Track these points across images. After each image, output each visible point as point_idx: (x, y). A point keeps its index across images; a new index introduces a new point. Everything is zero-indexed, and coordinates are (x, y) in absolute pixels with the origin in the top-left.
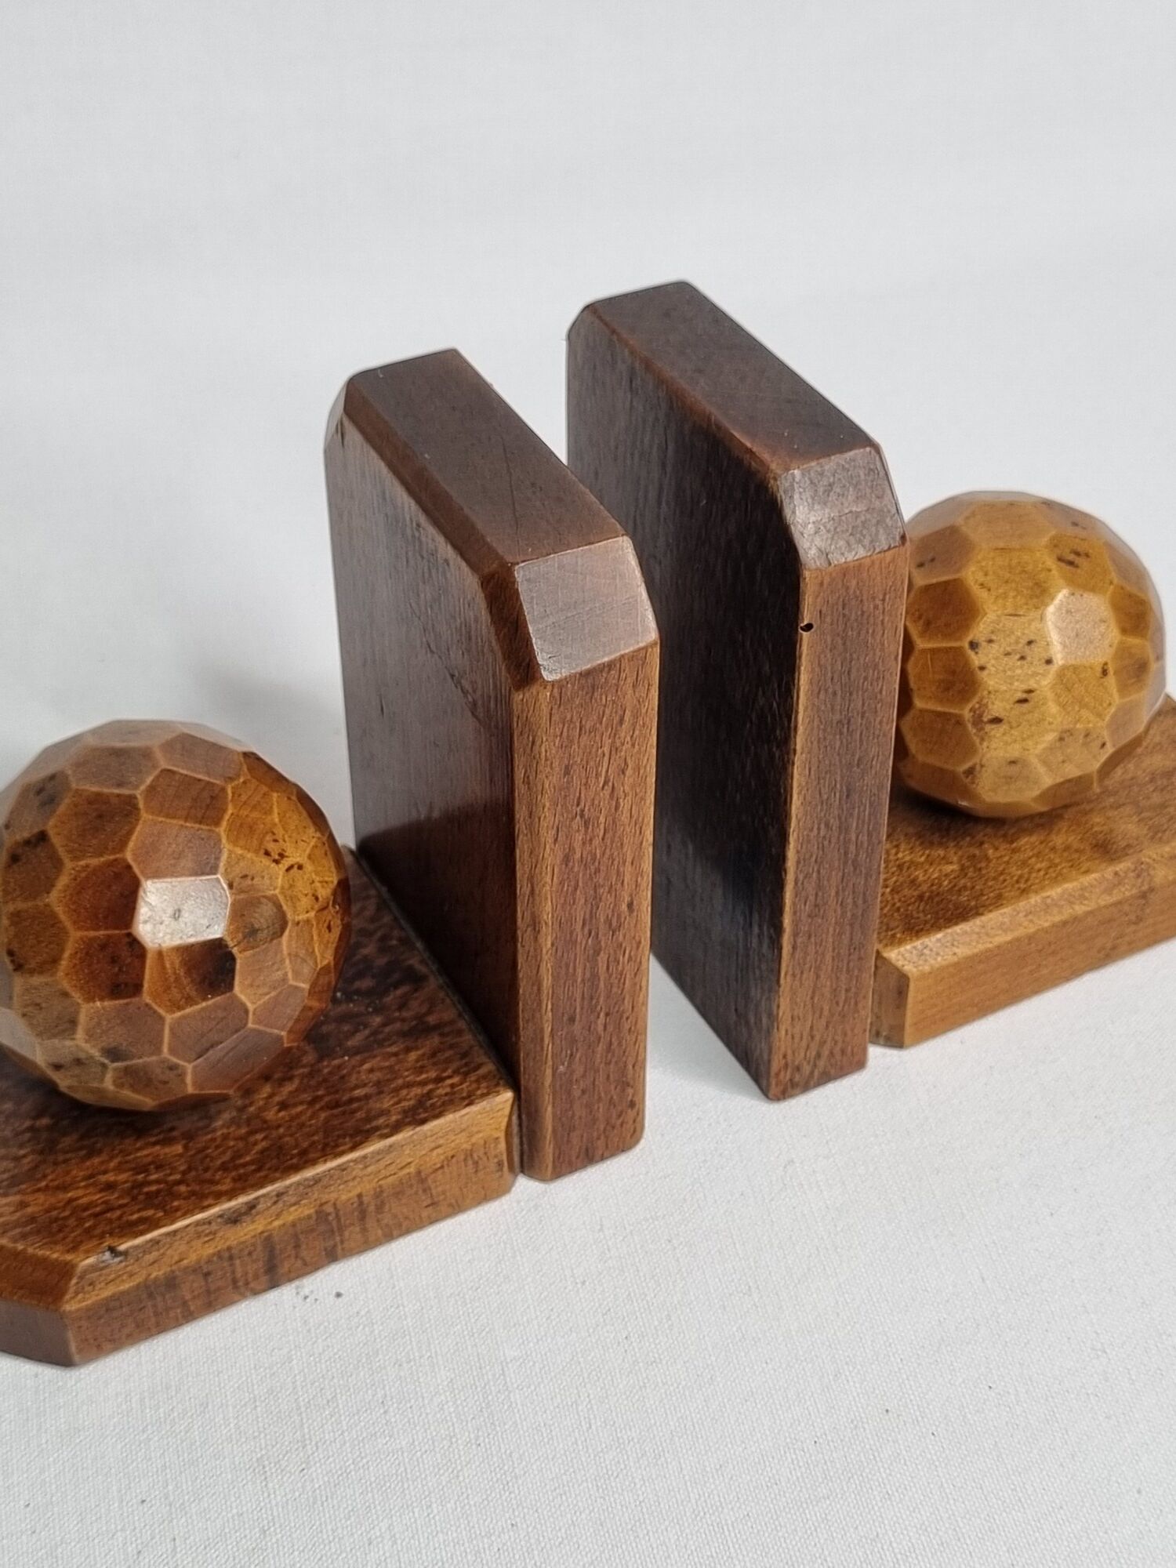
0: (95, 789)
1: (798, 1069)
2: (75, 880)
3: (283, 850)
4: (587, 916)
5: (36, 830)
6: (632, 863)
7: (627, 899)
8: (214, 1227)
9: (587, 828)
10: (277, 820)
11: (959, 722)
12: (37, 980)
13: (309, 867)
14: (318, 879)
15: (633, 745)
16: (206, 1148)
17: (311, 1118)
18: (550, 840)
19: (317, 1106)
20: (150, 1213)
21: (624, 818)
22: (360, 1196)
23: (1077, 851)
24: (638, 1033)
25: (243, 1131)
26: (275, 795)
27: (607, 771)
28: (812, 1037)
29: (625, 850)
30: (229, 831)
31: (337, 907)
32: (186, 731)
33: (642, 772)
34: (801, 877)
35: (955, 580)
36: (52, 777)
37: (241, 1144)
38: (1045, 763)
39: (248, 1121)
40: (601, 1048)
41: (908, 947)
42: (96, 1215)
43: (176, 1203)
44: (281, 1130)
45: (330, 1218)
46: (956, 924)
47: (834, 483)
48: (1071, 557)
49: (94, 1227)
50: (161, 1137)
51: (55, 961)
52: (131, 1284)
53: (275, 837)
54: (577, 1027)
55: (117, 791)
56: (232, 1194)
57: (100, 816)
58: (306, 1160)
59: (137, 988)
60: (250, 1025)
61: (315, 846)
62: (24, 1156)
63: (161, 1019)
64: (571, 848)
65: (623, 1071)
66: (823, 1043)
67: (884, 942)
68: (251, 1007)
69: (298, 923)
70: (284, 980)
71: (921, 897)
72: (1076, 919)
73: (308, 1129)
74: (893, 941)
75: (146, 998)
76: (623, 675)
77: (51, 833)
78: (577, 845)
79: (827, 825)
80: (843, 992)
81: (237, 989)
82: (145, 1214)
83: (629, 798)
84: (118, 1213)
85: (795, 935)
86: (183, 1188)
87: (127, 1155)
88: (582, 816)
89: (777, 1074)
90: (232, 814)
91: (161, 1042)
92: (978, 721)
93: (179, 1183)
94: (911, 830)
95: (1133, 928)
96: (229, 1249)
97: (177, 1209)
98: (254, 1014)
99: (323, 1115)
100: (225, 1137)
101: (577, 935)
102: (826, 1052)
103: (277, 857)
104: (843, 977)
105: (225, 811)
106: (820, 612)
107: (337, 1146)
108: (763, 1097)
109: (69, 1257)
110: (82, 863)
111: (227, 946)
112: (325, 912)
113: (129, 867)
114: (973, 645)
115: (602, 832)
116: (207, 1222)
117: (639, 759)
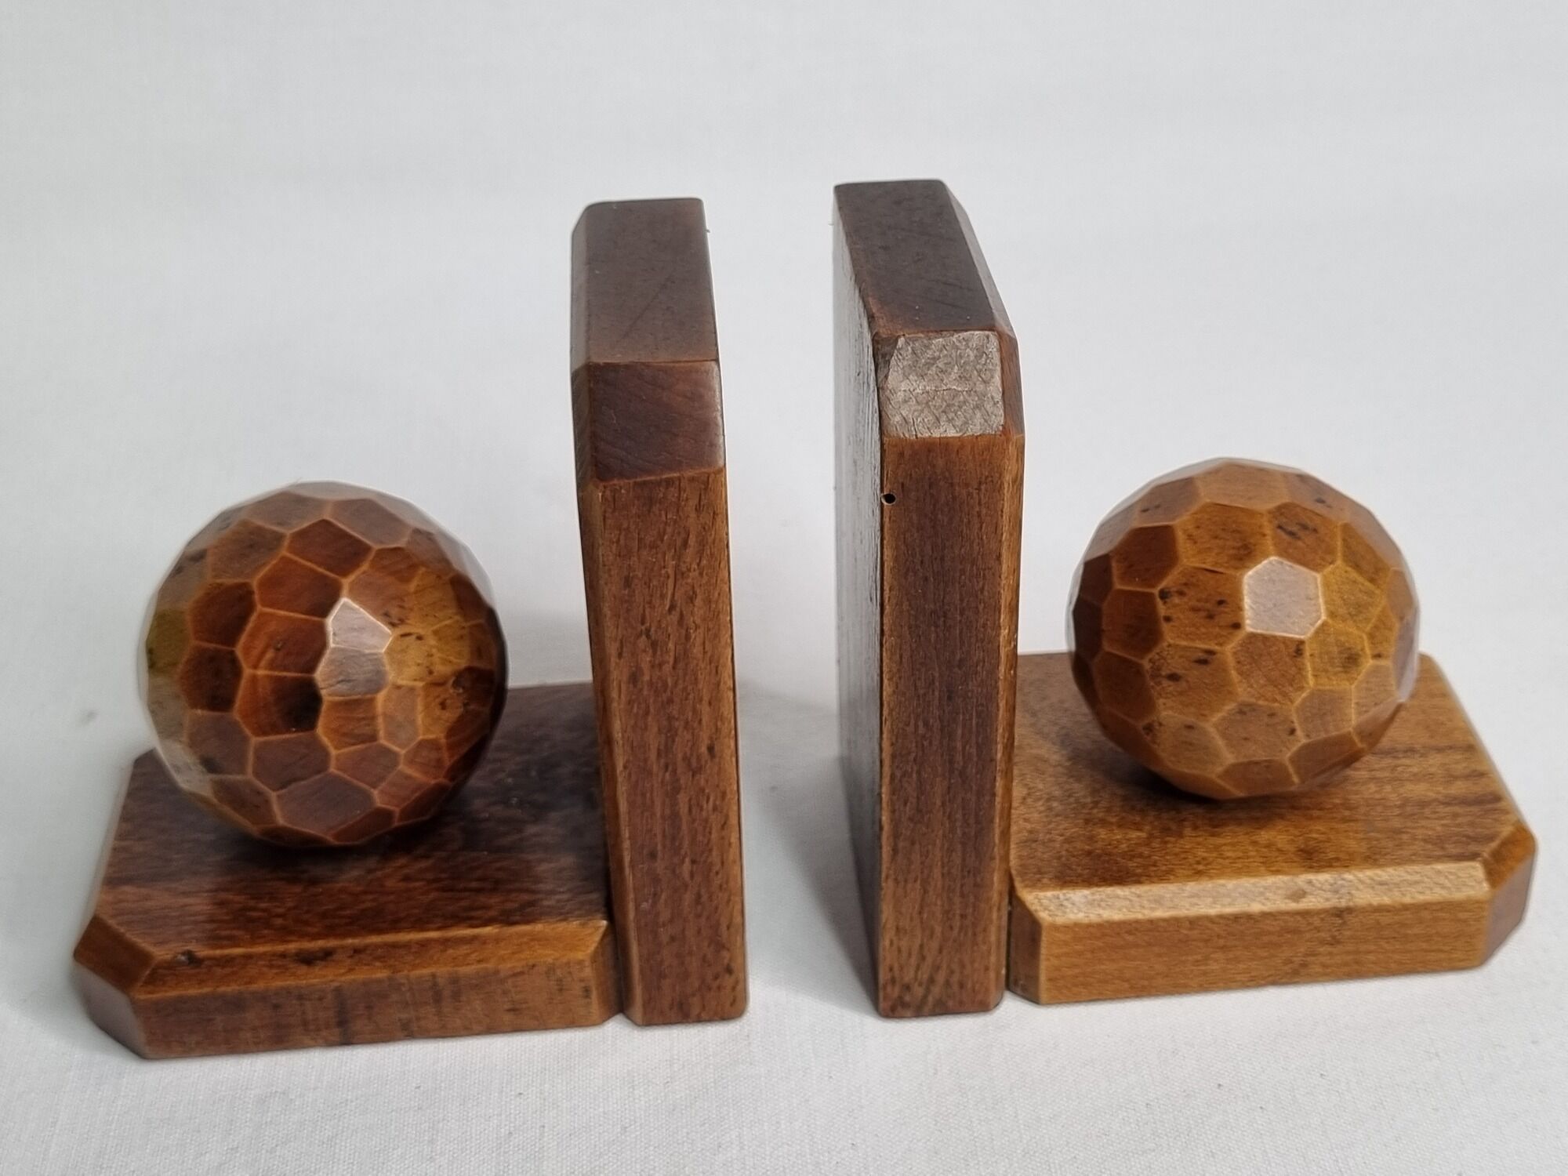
1: (907, 988)
2: (208, 594)
3: (406, 617)
4: (662, 747)
6: (710, 703)
7: (706, 742)
8: (287, 962)
9: (655, 653)
10: (412, 591)
12: (162, 680)
14: (439, 655)
15: (701, 574)
16: (319, 895)
17: (423, 894)
18: (614, 653)
19: (435, 885)
20: (239, 933)
21: (697, 651)
22: (434, 976)
24: (733, 893)
25: (359, 889)
27: (673, 595)
28: (923, 958)
29: (700, 686)
30: (358, 583)
31: (461, 690)
33: (714, 606)
34: (898, 774)
35: (1167, 527)
37: (351, 899)
38: (1224, 736)
39: (370, 882)
40: (688, 898)
41: (1049, 894)
42: (196, 922)
43: (265, 932)
44: (392, 897)
45: (404, 989)
46: (1110, 885)
47: (939, 358)
48: (1295, 529)
49: (190, 931)
50: (290, 875)
51: (175, 664)
52: (197, 992)
53: (402, 604)
54: (660, 866)
55: (273, 528)
56: (315, 938)
59: (229, 704)
60: (332, 770)
62: (176, 860)
63: (245, 739)
64: (639, 669)
65: (716, 928)
66: (937, 968)
67: (1027, 881)
68: (333, 752)
69: (399, 687)
71: (1089, 853)
73: (413, 903)
74: (1035, 884)
75: (236, 714)
77: (210, 552)
78: (645, 667)
80: (958, 917)
81: (320, 730)
83: (701, 630)
84: (215, 926)
85: (896, 835)
86: (279, 921)
87: (255, 882)
88: (648, 636)
89: (885, 987)
90: (364, 571)
91: (246, 763)
92: (1156, 674)
93: (279, 916)
95: (1328, 949)
96: (299, 988)
97: (263, 937)
98: (336, 760)
99: (432, 896)
100: (342, 889)
101: (652, 764)
102: (941, 978)
103: (396, 621)
104: (957, 900)
105: (358, 567)
106: (903, 485)
107: (428, 923)
108: (875, 1012)
109: (152, 950)
110: (219, 581)
111: (316, 686)
112: (440, 689)
113: (252, 593)
114: (1164, 595)
115: (671, 660)
116: (283, 955)
117: (709, 592)
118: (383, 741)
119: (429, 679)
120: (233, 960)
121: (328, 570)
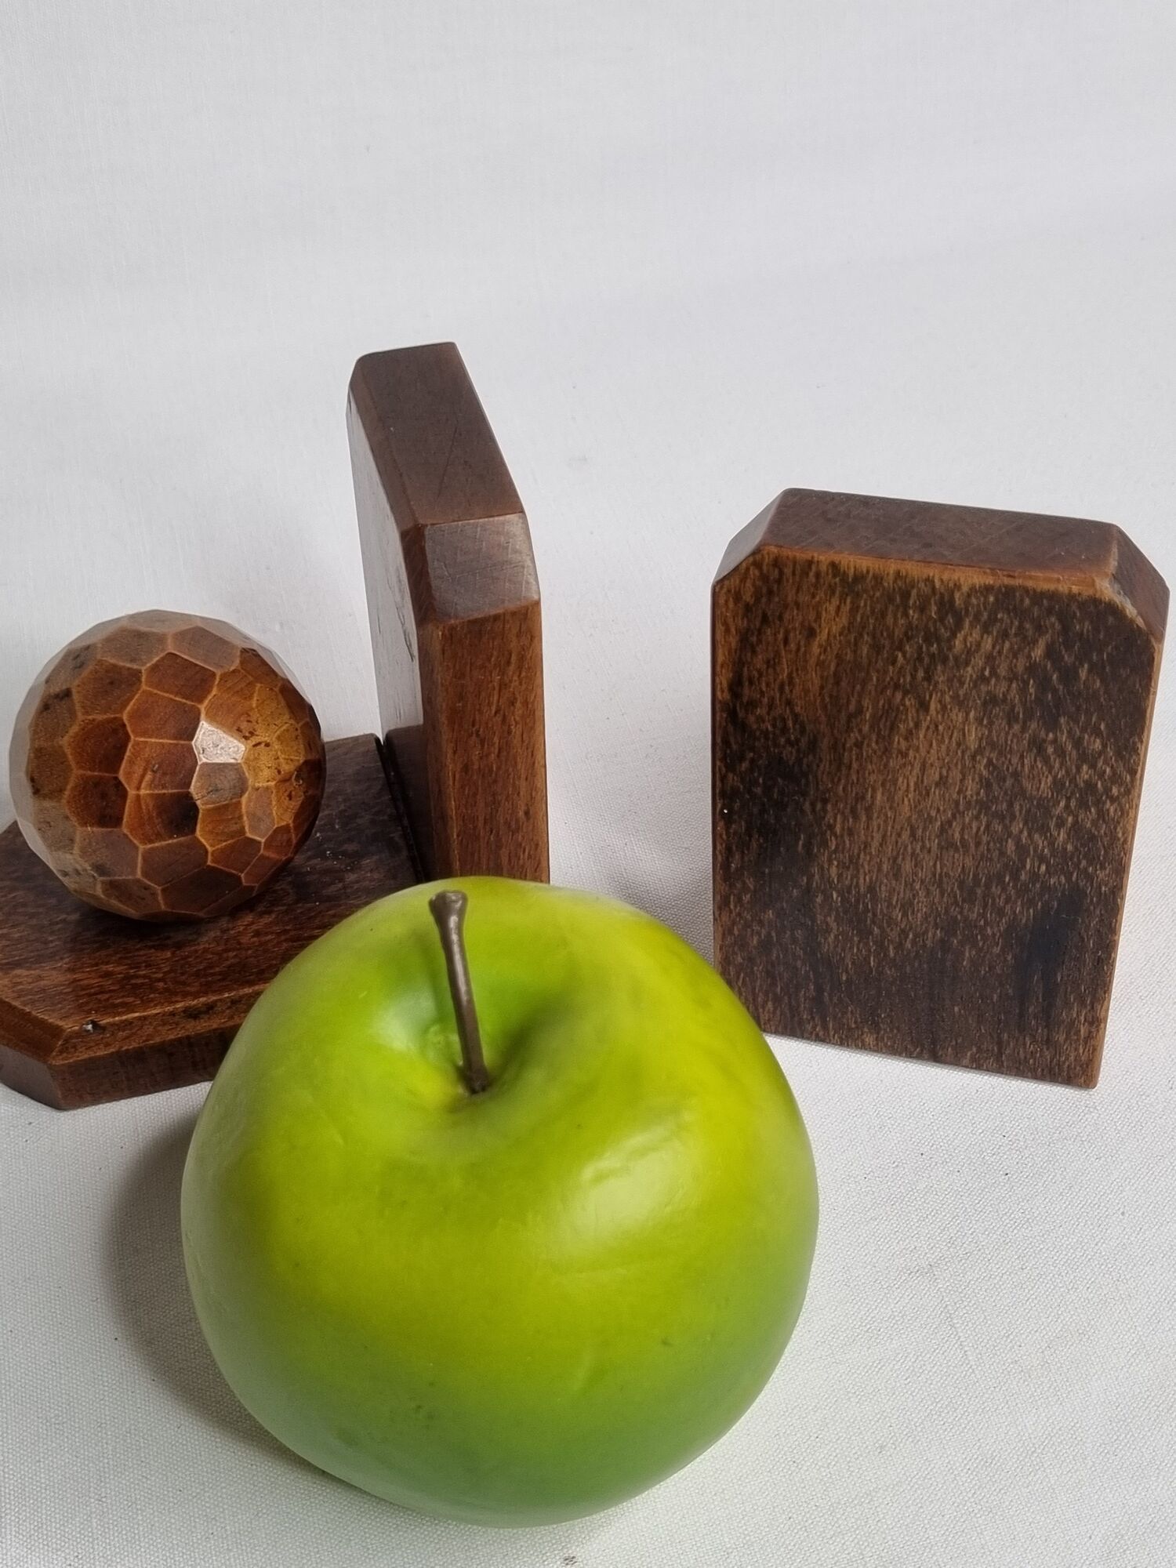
0: (113, 661)
2: (83, 730)
3: (254, 729)
4: (488, 817)
5: (64, 687)
6: (526, 779)
7: (523, 808)
8: (177, 1019)
9: (483, 747)
10: (254, 706)
12: (47, 804)
13: (276, 746)
14: (283, 756)
15: (521, 684)
16: (188, 957)
17: (274, 947)
18: (450, 752)
19: (283, 938)
20: (131, 999)
21: (516, 741)
25: (221, 948)
26: (259, 685)
27: (498, 701)
29: (519, 767)
30: (211, 706)
31: (301, 782)
32: (200, 625)
33: (530, 706)
36: (88, 648)
37: (216, 958)
39: (227, 940)
42: (90, 995)
43: (152, 996)
44: (250, 952)
49: (87, 1003)
50: (158, 943)
51: (61, 790)
52: (106, 1052)
53: (249, 718)
55: (128, 665)
56: (196, 996)
57: (112, 683)
59: (118, 821)
60: (209, 863)
61: (288, 730)
62: (52, 942)
63: (137, 848)
64: (470, 760)
68: (210, 849)
69: (257, 789)
70: (242, 831)
73: (270, 955)
75: (125, 829)
76: (507, 626)
77: (74, 691)
78: (475, 758)
81: (198, 833)
82: (127, 1000)
83: (520, 726)
84: (107, 996)
86: (161, 984)
87: (128, 953)
88: (478, 735)
90: (215, 695)
91: (136, 867)
93: (159, 980)
96: (188, 1037)
97: (152, 1000)
98: (212, 855)
99: (285, 945)
100: (205, 950)
101: (480, 831)
103: (247, 734)
105: (209, 692)
109: (60, 1023)
110: (90, 717)
111: (192, 798)
112: (288, 784)
113: (124, 725)
115: (497, 751)
116: (173, 1014)
117: (527, 695)
118: (248, 835)
119: (278, 777)
120: (131, 1023)
121: (183, 698)
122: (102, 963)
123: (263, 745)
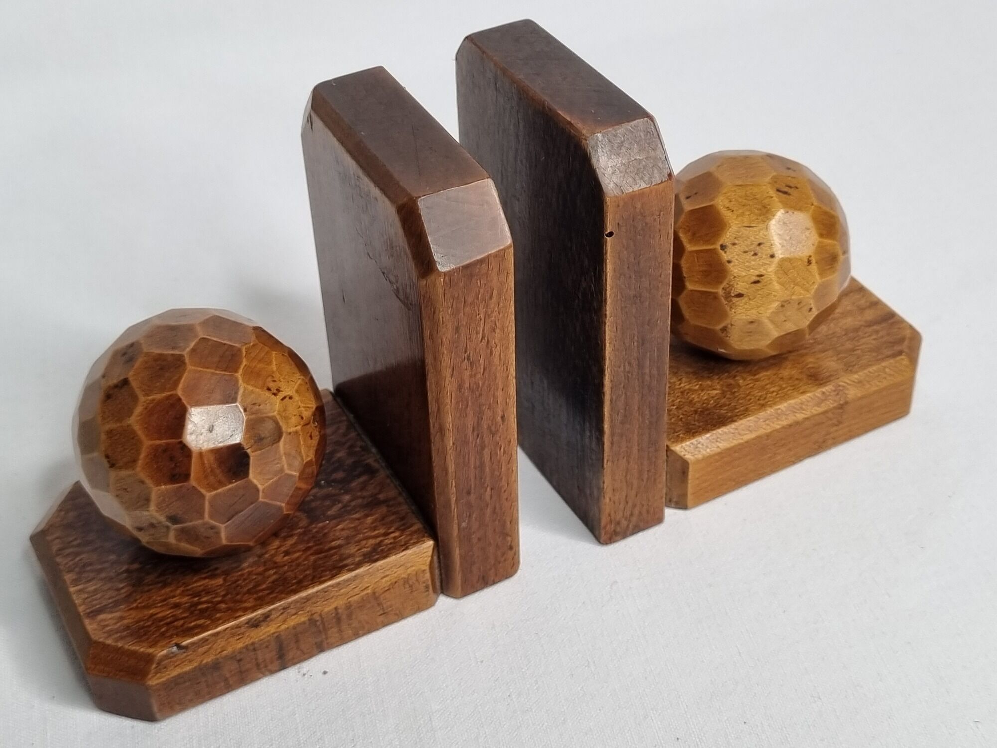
0: (158, 351)
1: (618, 523)
2: (146, 409)
3: (279, 387)
4: (475, 425)
5: (122, 378)
6: (503, 390)
7: (501, 413)
8: (243, 629)
9: (472, 367)
10: (275, 369)
11: (715, 296)
12: (124, 473)
13: (296, 398)
14: (303, 405)
15: (499, 313)
16: (238, 581)
17: (304, 560)
18: (448, 375)
19: (309, 552)
20: (202, 621)
21: (496, 360)
22: (336, 609)
23: (797, 379)
24: (512, 500)
25: (261, 569)
26: (274, 352)
27: (483, 330)
28: (627, 502)
29: (497, 381)
30: (244, 374)
31: (316, 424)
32: (217, 314)
33: (506, 330)
34: (614, 398)
35: (711, 206)
36: (132, 345)
37: (260, 578)
38: (772, 322)
39: (265, 563)
40: (488, 511)
41: (688, 443)
42: (168, 624)
43: (218, 615)
44: (286, 568)
45: (318, 623)
46: (719, 428)
47: (624, 141)
48: (786, 189)
49: (167, 631)
50: (209, 574)
51: (134, 461)
52: (191, 667)
53: (273, 380)
54: (472, 497)
55: (172, 352)
56: (254, 609)
57: (161, 369)
58: (300, 586)
59: (187, 477)
60: (261, 499)
61: (300, 385)
62: (122, 588)
63: (203, 496)
64: (462, 381)
65: (504, 525)
66: (634, 506)
67: (673, 440)
68: (260, 487)
69: (290, 434)
70: (282, 470)
71: (696, 412)
72: (797, 423)
73: (302, 568)
74: (679, 440)
75: (193, 482)
76: (490, 267)
77: (130, 379)
78: (466, 378)
79: (629, 363)
80: (646, 473)
81: (251, 476)
82: (199, 622)
83: (498, 347)
84: (182, 622)
85: (612, 435)
86: (223, 606)
87: (188, 586)
88: (468, 359)
89: (605, 527)
90: (246, 365)
91: (204, 512)
92: (728, 296)
93: (221, 602)
94: (690, 370)
95: (835, 428)
96: (253, 644)
97: (219, 619)
98: (263, 492)
99: (312, 558)
100: (250, 573)
101: (469, 437)
102: (636, 512)
103: (275, 392)
104: (646, 463)
105: (241, 363)
106: (618, 224)
107: (321, 577)
108: (597, 542)
109: (150, 651)
110: (150, 398)
111: (243, 448)
112: (308, 427)
113: (180, 400)
114: (723, 247)
115: (482, 370)
116: (238, 627)
117: (503, 322)
118: (287, 471)
119: (302, 423)
120: (207, 640)
122: (170, 598)
123: (287, 398)
